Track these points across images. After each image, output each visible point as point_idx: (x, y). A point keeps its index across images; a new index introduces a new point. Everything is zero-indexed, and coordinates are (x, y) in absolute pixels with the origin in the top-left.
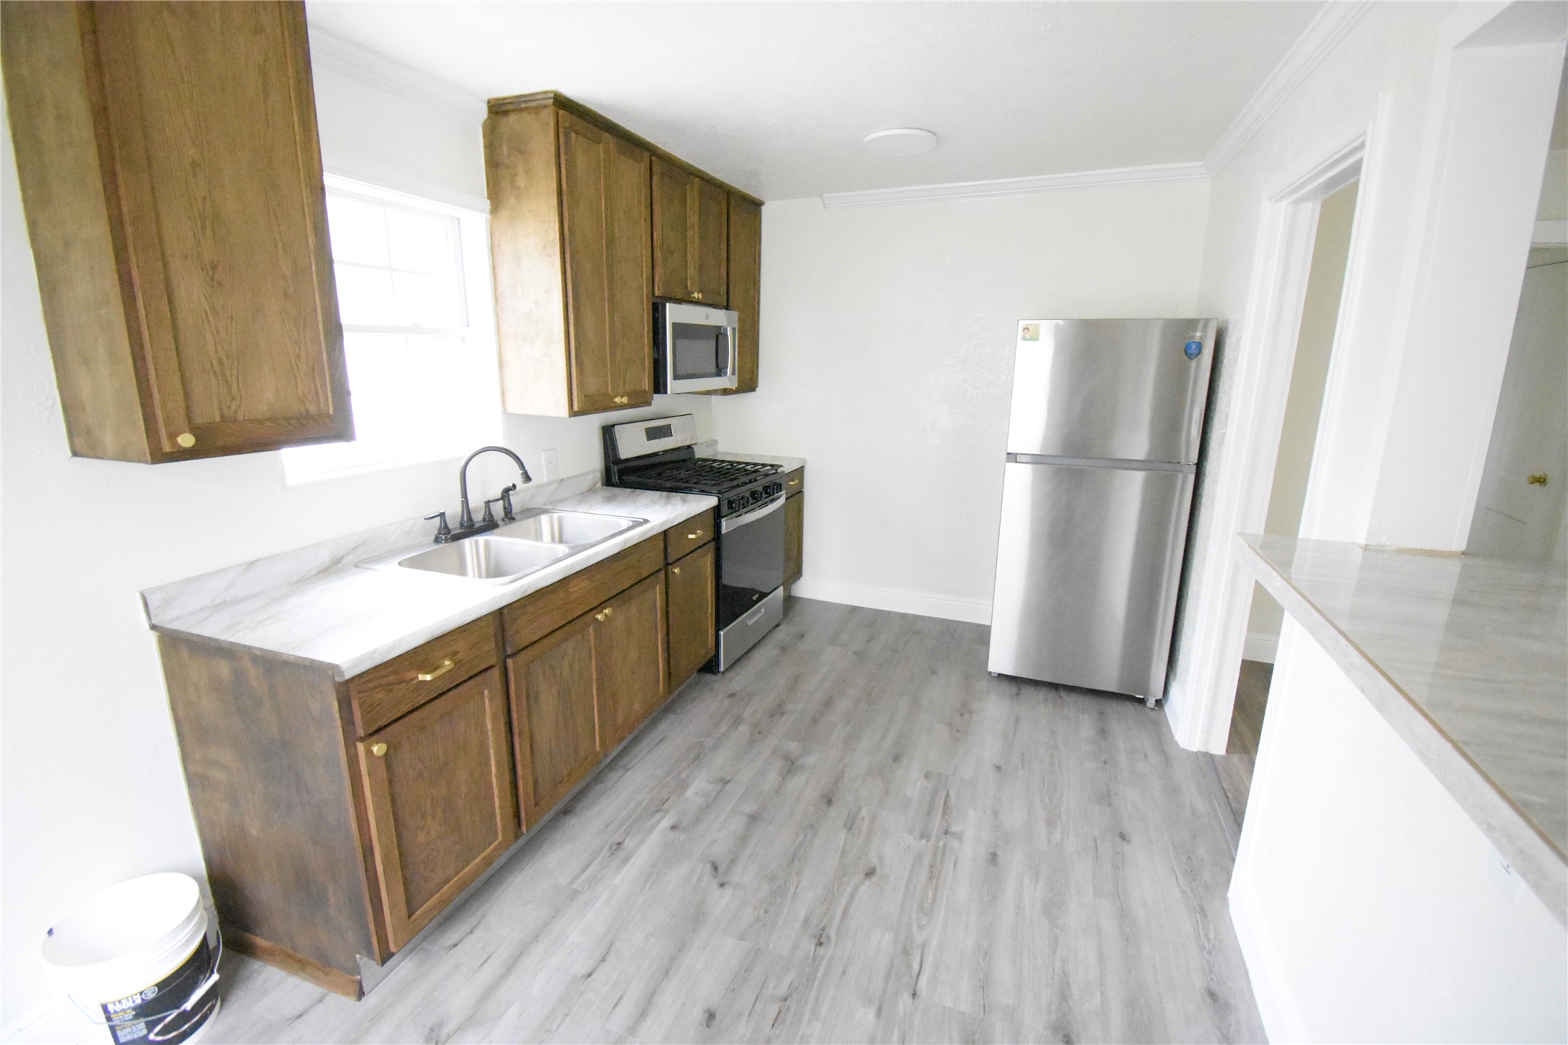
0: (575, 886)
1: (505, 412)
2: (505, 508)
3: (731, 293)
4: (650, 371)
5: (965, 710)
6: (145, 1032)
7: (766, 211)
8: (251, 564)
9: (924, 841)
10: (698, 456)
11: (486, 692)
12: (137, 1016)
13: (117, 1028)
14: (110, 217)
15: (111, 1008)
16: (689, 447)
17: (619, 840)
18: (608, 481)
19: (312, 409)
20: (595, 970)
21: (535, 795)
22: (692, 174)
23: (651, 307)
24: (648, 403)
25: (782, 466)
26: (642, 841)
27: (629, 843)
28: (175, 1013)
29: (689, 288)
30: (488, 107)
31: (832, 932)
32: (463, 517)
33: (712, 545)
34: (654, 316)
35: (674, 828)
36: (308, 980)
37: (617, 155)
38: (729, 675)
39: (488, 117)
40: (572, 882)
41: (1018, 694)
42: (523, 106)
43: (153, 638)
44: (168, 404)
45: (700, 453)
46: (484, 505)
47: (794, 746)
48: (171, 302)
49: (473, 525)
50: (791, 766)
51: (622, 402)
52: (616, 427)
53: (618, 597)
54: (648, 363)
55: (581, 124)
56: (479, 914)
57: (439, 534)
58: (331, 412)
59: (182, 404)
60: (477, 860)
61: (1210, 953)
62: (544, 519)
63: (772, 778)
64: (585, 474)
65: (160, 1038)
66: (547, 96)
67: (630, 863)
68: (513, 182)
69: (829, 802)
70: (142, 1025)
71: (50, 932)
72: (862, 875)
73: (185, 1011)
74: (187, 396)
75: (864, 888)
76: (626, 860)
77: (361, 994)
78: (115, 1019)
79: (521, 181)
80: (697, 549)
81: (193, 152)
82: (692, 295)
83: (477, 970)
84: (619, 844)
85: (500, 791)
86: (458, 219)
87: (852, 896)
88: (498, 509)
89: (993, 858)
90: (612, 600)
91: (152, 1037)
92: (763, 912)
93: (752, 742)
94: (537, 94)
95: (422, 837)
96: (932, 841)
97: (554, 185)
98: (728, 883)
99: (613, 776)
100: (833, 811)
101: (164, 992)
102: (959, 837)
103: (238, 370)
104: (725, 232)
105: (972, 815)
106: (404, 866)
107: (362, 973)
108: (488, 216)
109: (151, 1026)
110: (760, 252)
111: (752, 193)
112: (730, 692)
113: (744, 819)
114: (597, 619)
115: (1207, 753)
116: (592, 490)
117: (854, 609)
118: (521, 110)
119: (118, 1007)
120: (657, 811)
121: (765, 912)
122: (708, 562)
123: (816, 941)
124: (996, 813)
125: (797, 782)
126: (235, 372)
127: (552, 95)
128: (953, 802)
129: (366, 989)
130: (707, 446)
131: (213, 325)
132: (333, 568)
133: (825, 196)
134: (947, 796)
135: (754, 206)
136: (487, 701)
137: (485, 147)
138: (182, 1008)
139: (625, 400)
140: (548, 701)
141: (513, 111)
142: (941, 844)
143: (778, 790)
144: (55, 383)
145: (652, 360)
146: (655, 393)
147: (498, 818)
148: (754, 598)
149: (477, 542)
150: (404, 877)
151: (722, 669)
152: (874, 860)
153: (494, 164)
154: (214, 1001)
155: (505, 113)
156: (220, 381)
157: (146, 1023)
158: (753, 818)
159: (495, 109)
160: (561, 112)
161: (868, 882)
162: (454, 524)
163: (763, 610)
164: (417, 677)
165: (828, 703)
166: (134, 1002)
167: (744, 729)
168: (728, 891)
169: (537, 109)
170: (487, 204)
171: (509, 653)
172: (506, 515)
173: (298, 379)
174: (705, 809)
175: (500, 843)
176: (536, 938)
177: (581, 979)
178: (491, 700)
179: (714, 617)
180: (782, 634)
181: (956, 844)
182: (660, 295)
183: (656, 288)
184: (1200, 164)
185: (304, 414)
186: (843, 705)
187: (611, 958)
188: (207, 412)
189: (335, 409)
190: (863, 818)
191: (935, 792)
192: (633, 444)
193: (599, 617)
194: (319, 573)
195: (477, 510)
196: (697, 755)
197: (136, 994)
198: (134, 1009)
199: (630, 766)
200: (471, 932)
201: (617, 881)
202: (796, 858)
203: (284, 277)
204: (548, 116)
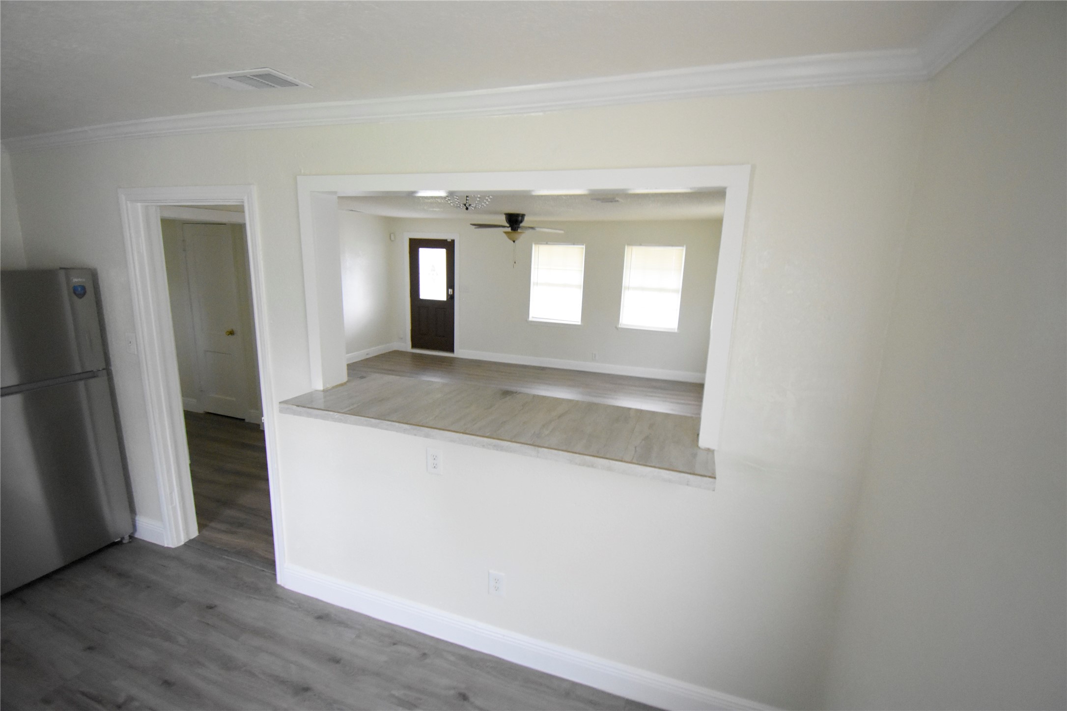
61: (300, 607)
102: (130, 700)
105: (119, 684)
115: (190, 540)
128: (94, 692)
181: (135, 704)
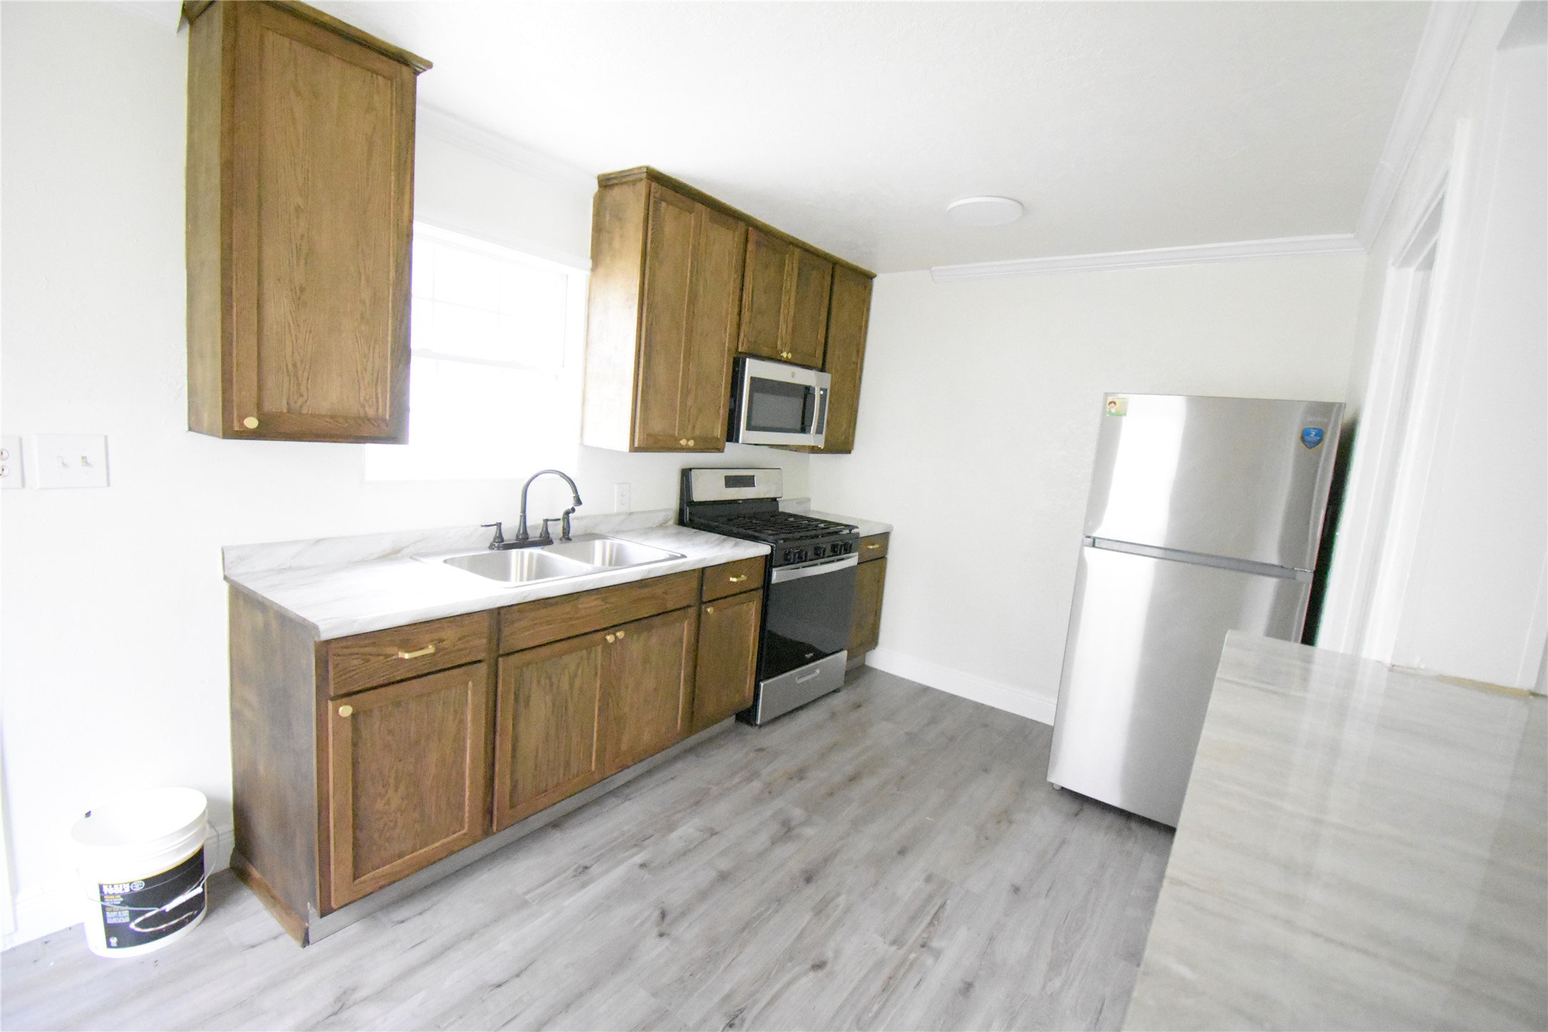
0: (527, 897)
1: (582, 444)
2: (564, 529)
3: (828, 356)
4: (724, 419)
5: (1004, 817)
6: (127, 920)
7: (877, 284)
8: (318, 541)
9: (894, 948)
10: (781, 509)
11: (470, 684)
12: (123, 904)
13: (107, 909)
14: (222, 244)
15: (106, 890)
16: (774, 499)
17: (587, 864)
18: (681, 522)
19: (371, 412)
20: (506, 982)
21: (511, 797)
22: (791, 243)
23: (731, 360)
24: (721, 450)
25: (857, 527)
26: (607, 871)
27: (595, 870)
28: (156, 910)
29: (779, 347)
30: (599, 182)
31: (750, 1016)
32: (519, 530)
33: (761, 592)
34: (734, 371)
35: (643, 866)
36: (275, 918)
37: (710, 224)
38: (765, 730)
39: (599, 191)
40: (526, 893)
41: (1076, 815)
42: (624, 180)
43: (225, 587)
44: (245, 393)
45: (783, 507)
46: (542, 522)
47: (797, 813)
48: (259, 313)
49: (528, 538)
50: (787, 831)
51: (687, 445)
52: (693, 470)
53: (636, 624)
54: (723, 412)
55: (669, 194)
56: (435, 899)
57: (494, 542)
58: (387, 417)
59: (255, 394)
60: (437, 844)
62: (598, 544)
63: (763, 839)
64: (660, 511)
65: (138, 929)
66: (641, 171)
67: (586, 889)
68: (610, 243)
69: (808, 880)
70: (126, 913)
71: (88, 814)
72: (808, 966)
73: (164, 911)
74: (260, 388)
75: (804, 980)
76: (583, 886)
77: (306, 942)
78: (107, 900)
79: (616, 244)
80: (741, 593)
81: (300, 201)
82: (782, 355)
83: (409, 950)
84: (586, 868)
85: (471, 783)
86: (567, 276)
87: (789, 984)
88: (556, 530)
89: (967, 987)
90: (628, 625)
91: (132, 926)
92: (690, 973)
93: (758, 800)
94: (633, 169)
95: (380, 805)
96: (905, 949)
97: (639, 246)
98: (668, 935)
99: (612, 801)
100: (810, 890)
101: (150, 888)
102: (937, 954)
103: (309, 373)
104: (826, 302)
105: (962, 934)
106: (356, 827)
107: (310, 921)
108: (589, 273)
109: (134, 915)
110: (867, 322)
111: (864, 265)
112: (759, 747)
113: (713, 874)
114: (606, 640)
116: (662, 526)
117: (926, 690)
118: (622, 184)
119: (111, 891)
120: (636, 845)
121: (691, 975)
122: (752, 611)
123: (728, 1021)
124: (991, 939)
125: (788, 849)
126: (306, 374)
127: (645, 170)
128: (946, 914)
129: (311, 939)
130: (797, 503)
131: (293, 334)
132: (392, 555)
133: (933, 268)
134: (943, 906)
135: (864, 279)
136: (469, 692)
137: (594, 215)
138: (163, 908)
139: (691, 443)
140: (540, 707)
141: (617, 184)
142: (913, 956)
143: (761, 855)
144: (186, 373)
145: (728, 410)
146: (728, 441)
147: (467, 809)
148: (808, 656)
149: (523, 554)
150: (355, 839)
151: (759, 722)
152: (830, 954)
153: (599, 229)
154: (196, 912)
155: (611, 186)
156: (292, 380)
157: (130, 911)
158: (723, 877)
159: (604, 183)
160: (654, 184)
161: (811, 974)
162: (509, 536)
163: (818, 671)
164: (398, 654)
165: (853, 779)
166: (123, 890)
167: (756, 785)
168: (666, 942)
169: (634, 183)
170: (589, 263)
171: (501, 652)
172: (564, 536)
173: (362, 386)
174: (684, 853)
175: (465, 834)
176: (471, 935)
177: (490, 986)
178: (474, 693)
179: (755, 665)
180: (837, 701)
181: (929, 961)
182: (743, 351)
183: (740, 344)
184: (1351, 236)
185: (362, 415)
186: (869, 783)
187: (524, 977)
188: (276, 403)
189: (390, 416)
190: (837, 906)
191: (930, 897)
192: (709, 489)
193: (610, 638)
194: (377, 558)
195: (535, 527)
196: (698, 800)
197: (126, 883)
198: (123, 896)
199: (632, 796)
200: (421, 914)
201: (567, 903)
202: (748, 927)
203: (363, 303)
204: (642, 188)
